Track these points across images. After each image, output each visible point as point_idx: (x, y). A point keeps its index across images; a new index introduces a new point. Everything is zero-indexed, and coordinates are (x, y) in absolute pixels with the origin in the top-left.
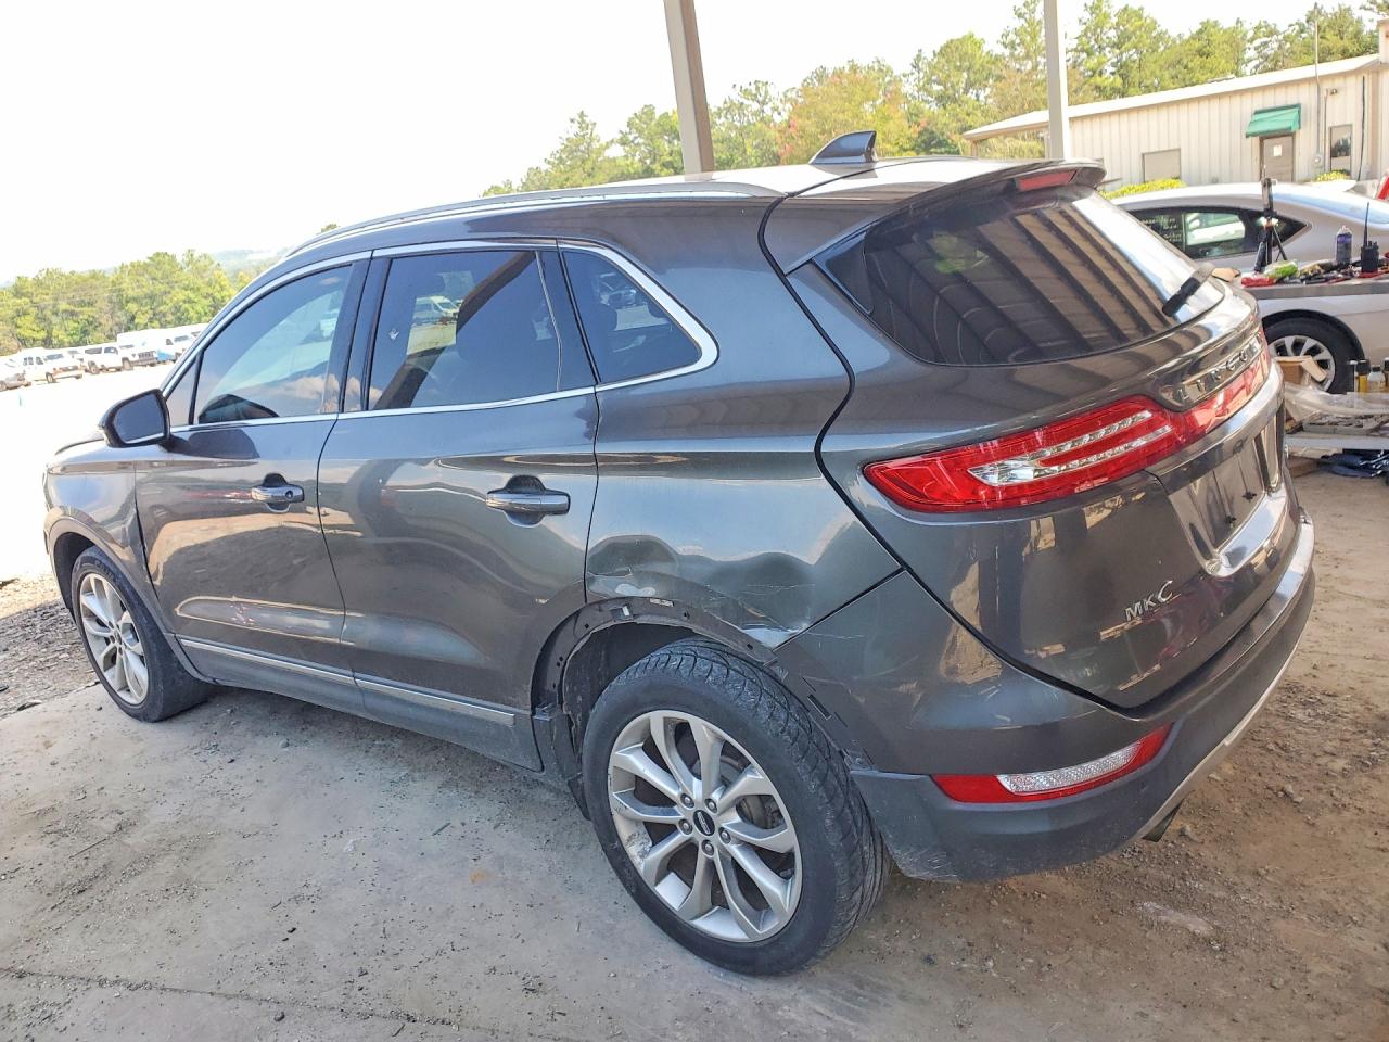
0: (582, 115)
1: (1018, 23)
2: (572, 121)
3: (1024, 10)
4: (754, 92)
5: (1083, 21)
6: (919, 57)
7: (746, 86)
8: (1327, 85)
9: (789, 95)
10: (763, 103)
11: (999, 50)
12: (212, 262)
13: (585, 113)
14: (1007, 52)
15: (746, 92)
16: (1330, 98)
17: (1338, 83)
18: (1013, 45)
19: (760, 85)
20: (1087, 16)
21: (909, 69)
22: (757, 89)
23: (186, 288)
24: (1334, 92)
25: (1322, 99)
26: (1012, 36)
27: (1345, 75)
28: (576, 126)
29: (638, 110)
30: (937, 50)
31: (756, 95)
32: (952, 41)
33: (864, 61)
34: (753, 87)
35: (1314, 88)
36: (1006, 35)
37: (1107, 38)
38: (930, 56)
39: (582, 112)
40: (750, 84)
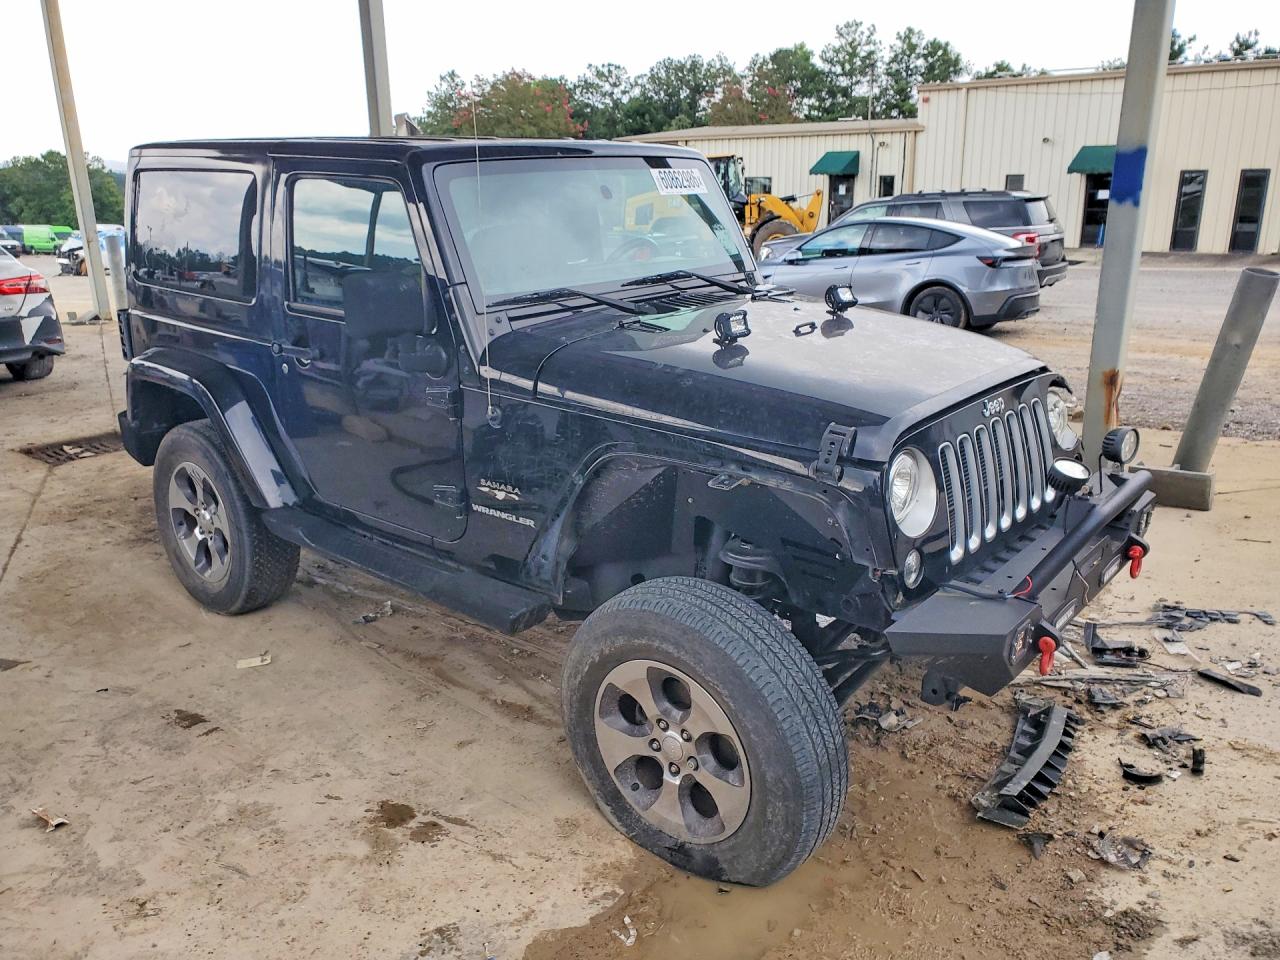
0: (452, 75)
1: (837, 43)
2: (442, 78)
3: (844, 31)
4: (607, 74)
5: (895, 48)
6: (756, 62)
7: (600, 67)
8: (879, 139)
9: (640, 82)
10: (615, 85)
11: (821, 64)
13: (456, 72)
14: (827, 67)
15: (600, 74)
16: (881, 149)
17: (886, 138)
18: (831, 62)
19: (612, 68)
20: (899, 44)
22: (610, 71)
24: (882, 144)
25: (875, 150)
26: (830, 54)
27: (892, 132)
28: (445, 86)
31: (608, 78)
32: (780, 51)
33: (707, 57)
34: (607, 70)
35: (869, 139)
36: (828, 51)
37: (916, 67)
39: (453, 72)
40: (603, 66)
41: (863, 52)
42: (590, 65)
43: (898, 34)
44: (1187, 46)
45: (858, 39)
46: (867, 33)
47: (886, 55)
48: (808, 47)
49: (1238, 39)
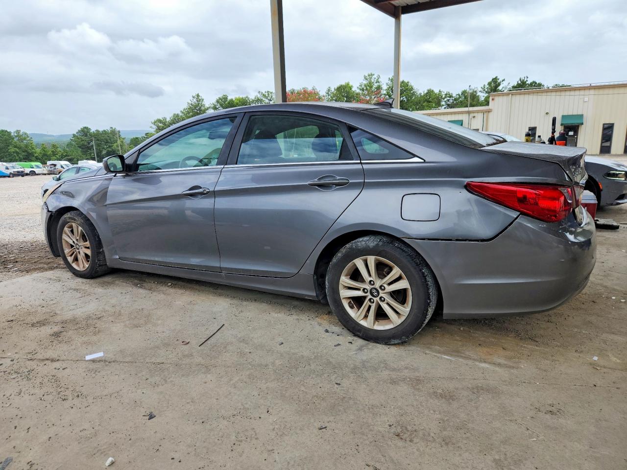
0: (198, 96)
1: (365, 82)
2: (194, 97)
3: (368, 77)
4: (267, 95)
6: (329, 90)
7: (264, 93)
8: (472, 115)
11: (358, 91)
12: (28, 137)
14: (361, 92)
15: (264, 95)
16: (472, 119)
17: (475, 115)
18: (363, 90)
20: (390, 82)
21: (325, 94)
22: (268, 94)
23: (15, 147)
24: (474, 117)
25: (470, 119)
26: (363, 86)
27: (478, 112)
28: (195, 100)
29: (221, 96)
30: (336, 88)
31: (267, 97)
32: (341, 85)
33: (310, 89)
34: (267, 94)
35: (467, 115)
36: (361, 86)
38: (333, 90)
39: (198, 94)
40: (265, 92)
41: (376, 85)
42: (259, 92)
43: (389, 79)
44: (502, 83)
45: (372, 81)
46: (377, 78)
47: (385, 87)
48: (351, 84)
49: (520, 79)
